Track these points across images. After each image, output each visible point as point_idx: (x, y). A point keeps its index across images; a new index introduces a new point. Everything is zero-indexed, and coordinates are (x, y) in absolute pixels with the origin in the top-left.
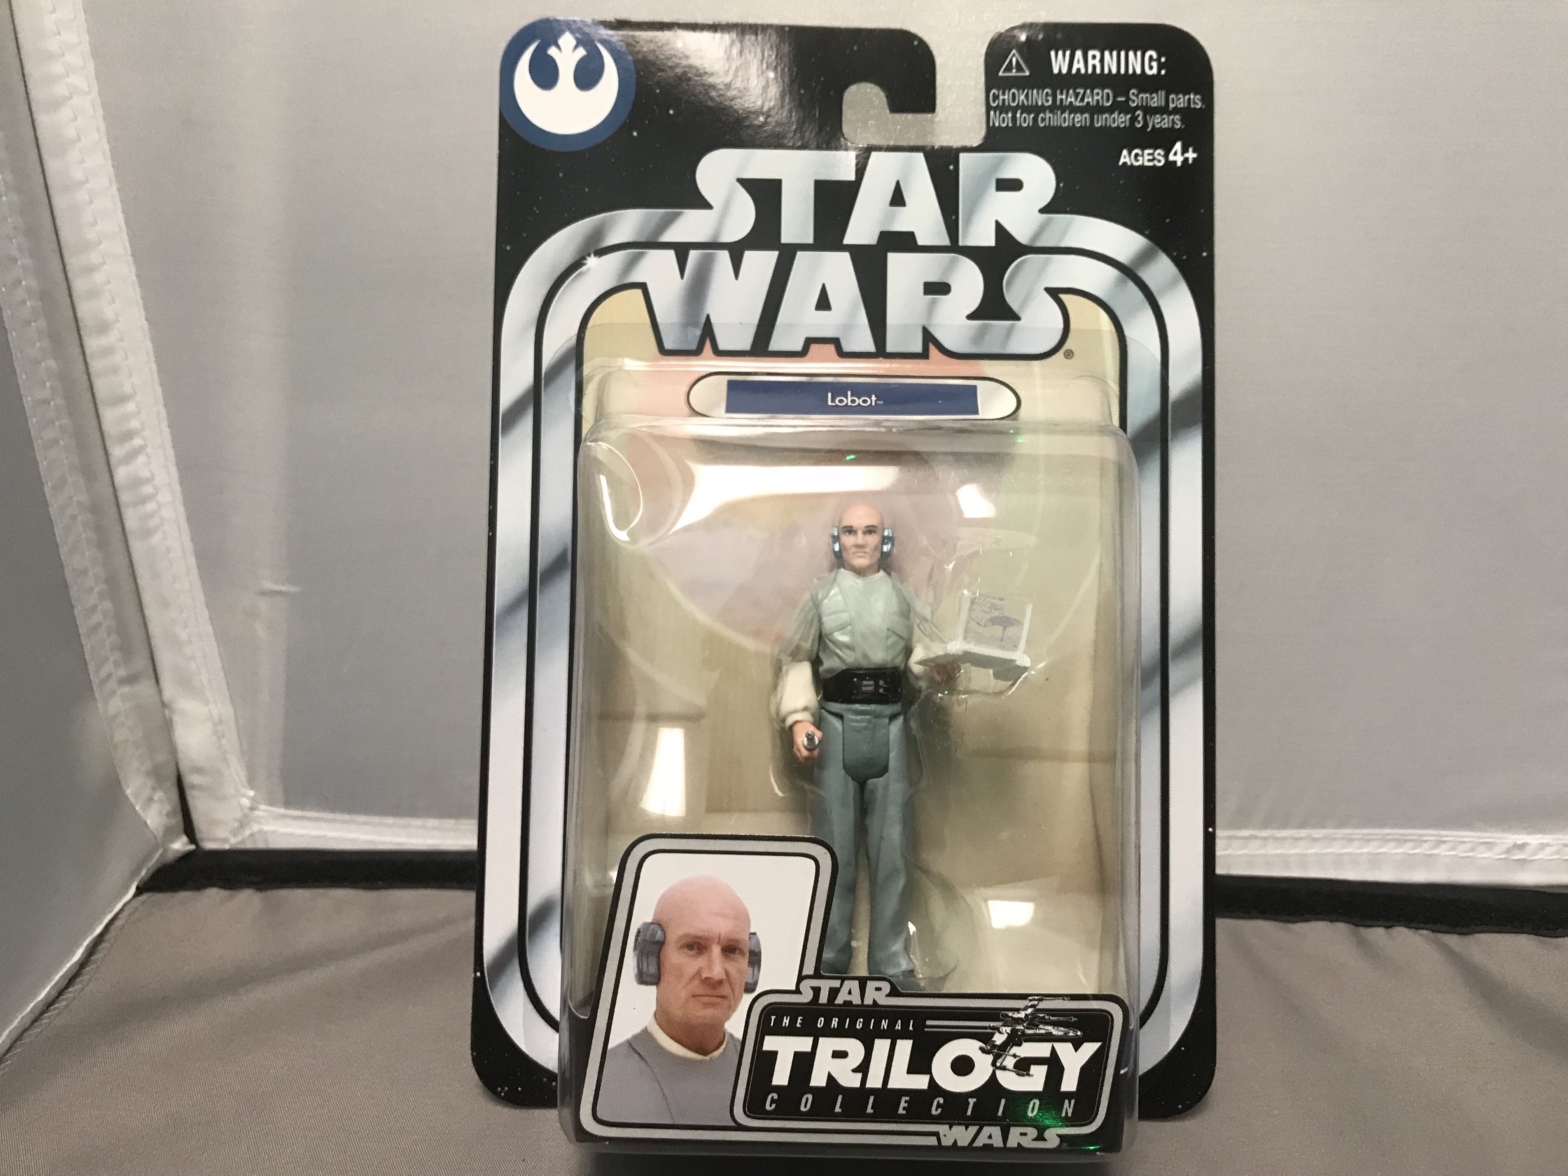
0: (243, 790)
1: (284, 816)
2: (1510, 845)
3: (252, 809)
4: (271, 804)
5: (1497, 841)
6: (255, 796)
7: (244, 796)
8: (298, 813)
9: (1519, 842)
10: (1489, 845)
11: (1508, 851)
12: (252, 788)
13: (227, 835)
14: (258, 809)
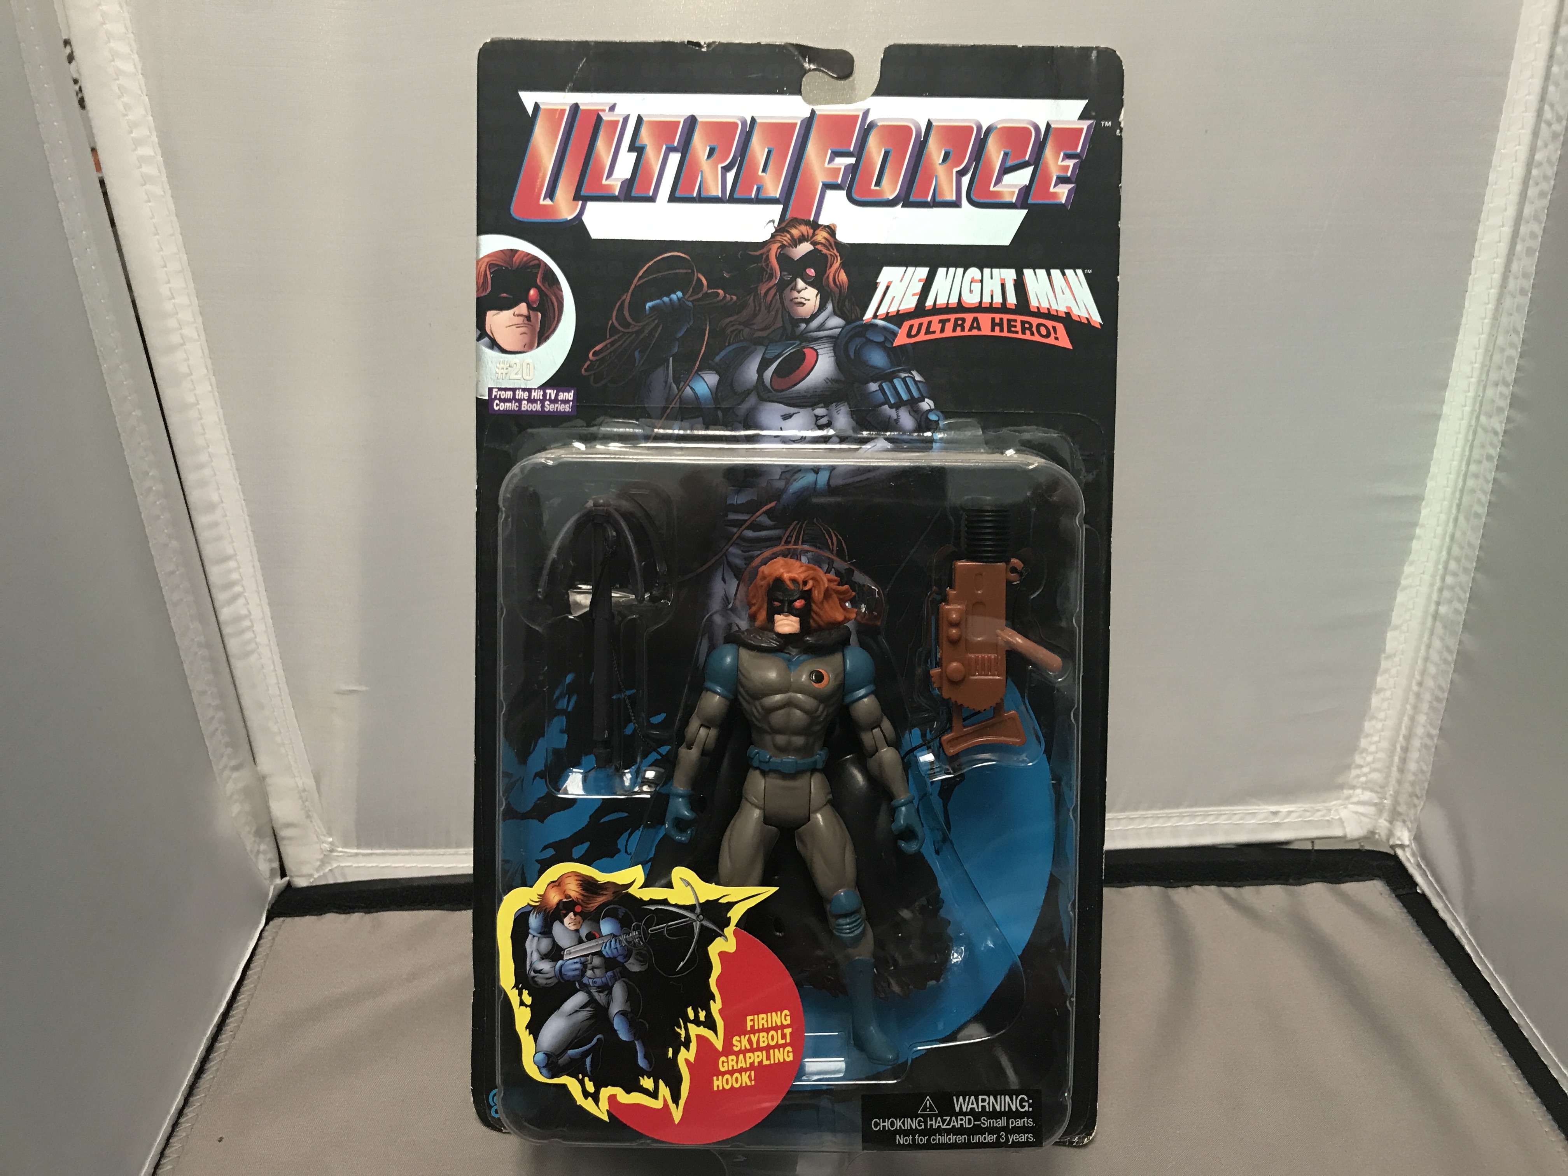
0: (322, 837)
1: (358, 854)
4: (347, 846)
6: (332, 841)
7: (324, 842)
8: (369, 851)
13: (311, 872)
14: (337, 851)
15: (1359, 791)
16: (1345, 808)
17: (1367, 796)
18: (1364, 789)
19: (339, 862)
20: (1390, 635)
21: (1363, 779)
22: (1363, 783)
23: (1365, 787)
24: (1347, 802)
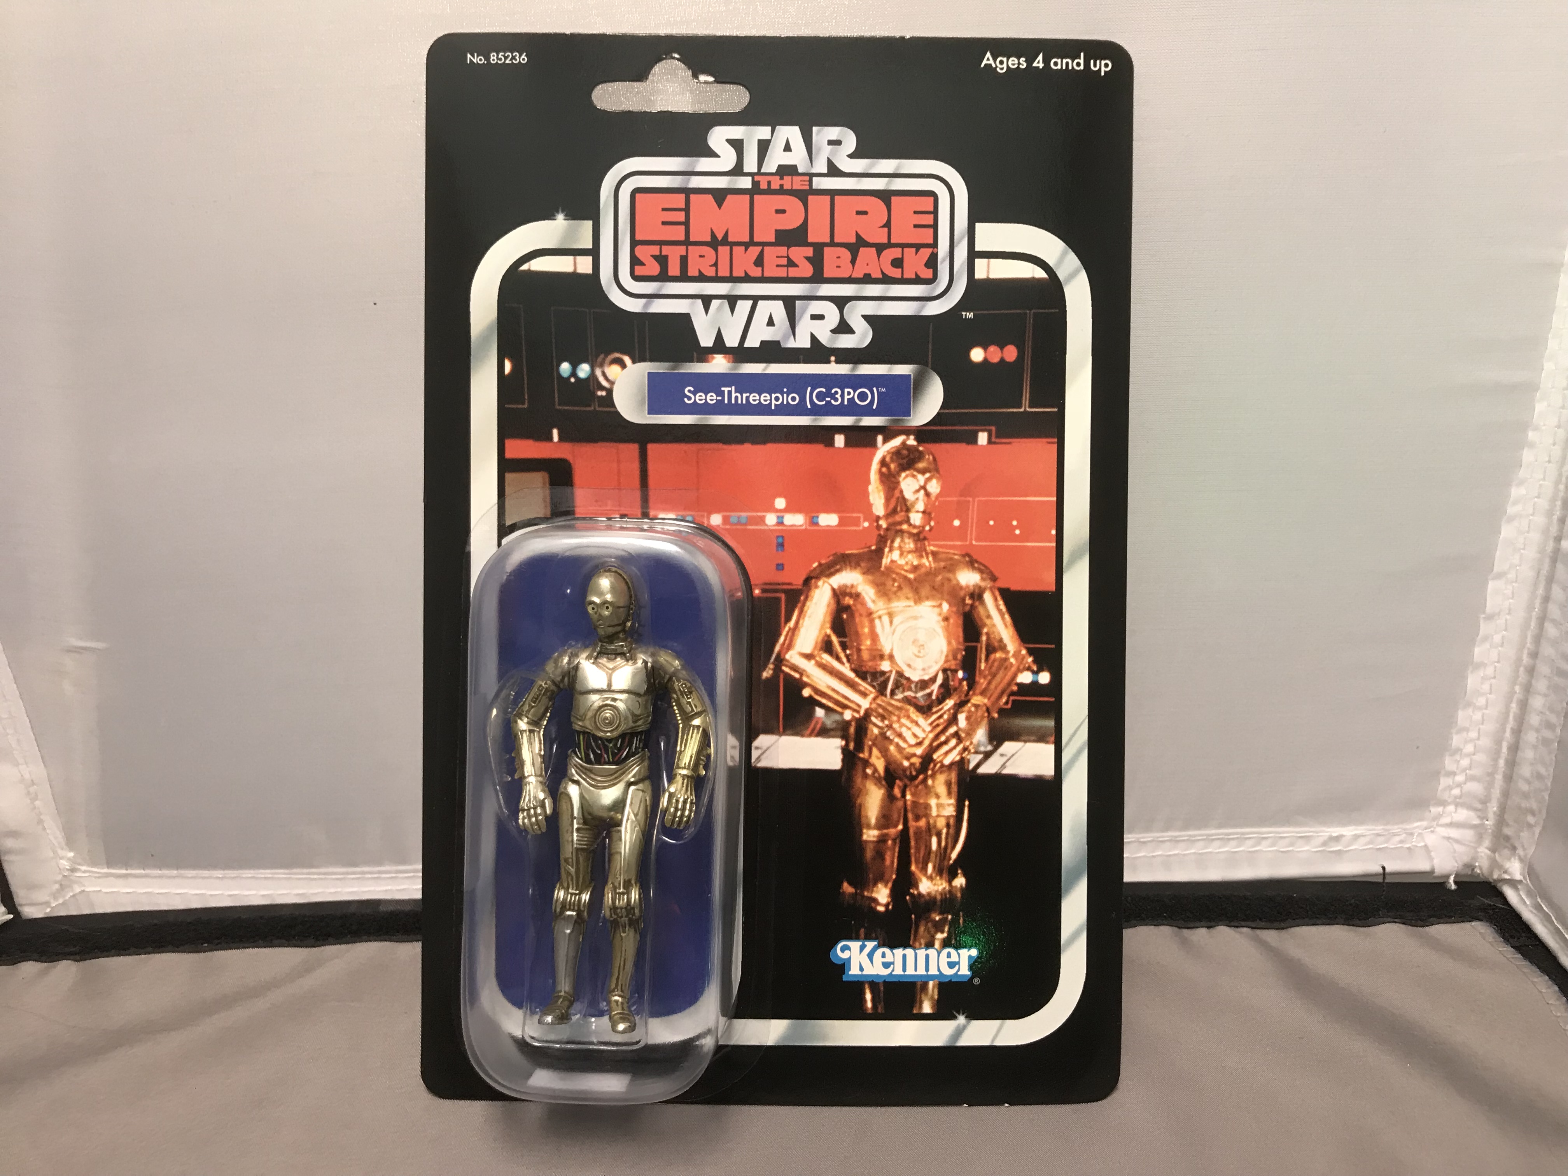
0: (61, 853)
1: (107, 875)
2: (1325, 838)
3: (73, 870)
4: (94, 864)
5: (1315, 834)
6: (74, 857)
7: (62, 858)
8: (124, 871)
9: (1335, 835)
10: (1307, 839)
11: (1324, 844)
12: (71, 850)
13: (47, 898)
14: (79, 870)
15: (1451, 808)
16: (1432, 832)
17: (1463, 815)
18: (1457, 805)
19: (84, 886)
20: (1492, 585)
21: (1456, 792)
22: (1456, 797)
23: (1458, 803)
24: (1435, 823)
